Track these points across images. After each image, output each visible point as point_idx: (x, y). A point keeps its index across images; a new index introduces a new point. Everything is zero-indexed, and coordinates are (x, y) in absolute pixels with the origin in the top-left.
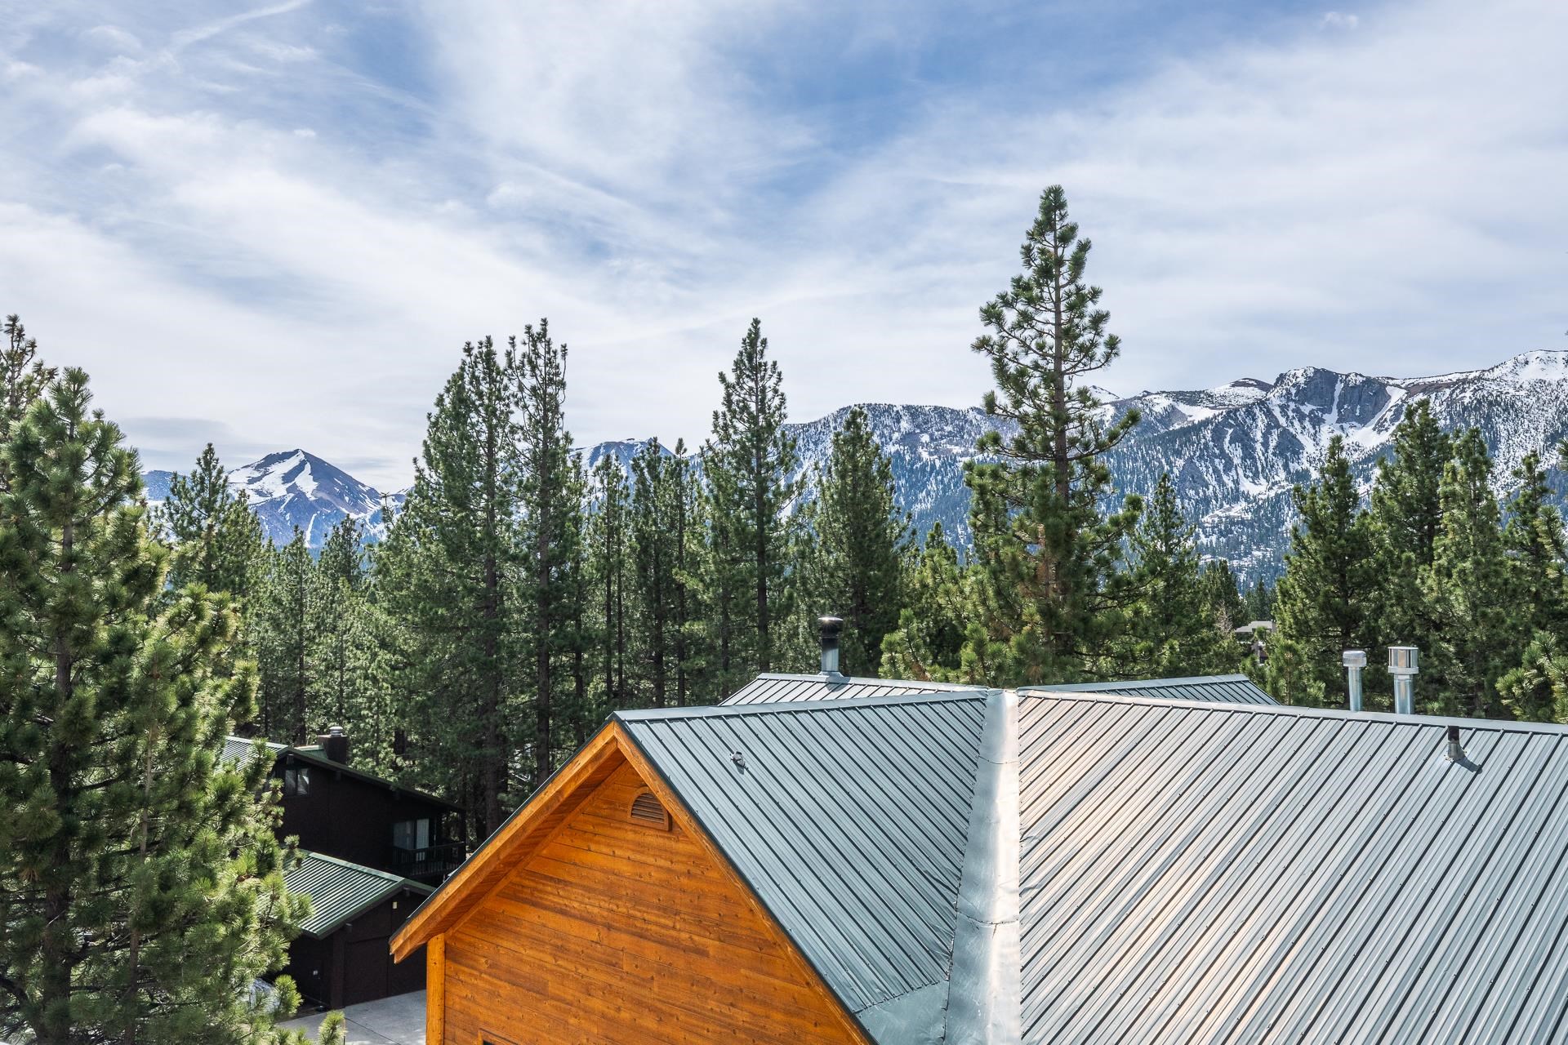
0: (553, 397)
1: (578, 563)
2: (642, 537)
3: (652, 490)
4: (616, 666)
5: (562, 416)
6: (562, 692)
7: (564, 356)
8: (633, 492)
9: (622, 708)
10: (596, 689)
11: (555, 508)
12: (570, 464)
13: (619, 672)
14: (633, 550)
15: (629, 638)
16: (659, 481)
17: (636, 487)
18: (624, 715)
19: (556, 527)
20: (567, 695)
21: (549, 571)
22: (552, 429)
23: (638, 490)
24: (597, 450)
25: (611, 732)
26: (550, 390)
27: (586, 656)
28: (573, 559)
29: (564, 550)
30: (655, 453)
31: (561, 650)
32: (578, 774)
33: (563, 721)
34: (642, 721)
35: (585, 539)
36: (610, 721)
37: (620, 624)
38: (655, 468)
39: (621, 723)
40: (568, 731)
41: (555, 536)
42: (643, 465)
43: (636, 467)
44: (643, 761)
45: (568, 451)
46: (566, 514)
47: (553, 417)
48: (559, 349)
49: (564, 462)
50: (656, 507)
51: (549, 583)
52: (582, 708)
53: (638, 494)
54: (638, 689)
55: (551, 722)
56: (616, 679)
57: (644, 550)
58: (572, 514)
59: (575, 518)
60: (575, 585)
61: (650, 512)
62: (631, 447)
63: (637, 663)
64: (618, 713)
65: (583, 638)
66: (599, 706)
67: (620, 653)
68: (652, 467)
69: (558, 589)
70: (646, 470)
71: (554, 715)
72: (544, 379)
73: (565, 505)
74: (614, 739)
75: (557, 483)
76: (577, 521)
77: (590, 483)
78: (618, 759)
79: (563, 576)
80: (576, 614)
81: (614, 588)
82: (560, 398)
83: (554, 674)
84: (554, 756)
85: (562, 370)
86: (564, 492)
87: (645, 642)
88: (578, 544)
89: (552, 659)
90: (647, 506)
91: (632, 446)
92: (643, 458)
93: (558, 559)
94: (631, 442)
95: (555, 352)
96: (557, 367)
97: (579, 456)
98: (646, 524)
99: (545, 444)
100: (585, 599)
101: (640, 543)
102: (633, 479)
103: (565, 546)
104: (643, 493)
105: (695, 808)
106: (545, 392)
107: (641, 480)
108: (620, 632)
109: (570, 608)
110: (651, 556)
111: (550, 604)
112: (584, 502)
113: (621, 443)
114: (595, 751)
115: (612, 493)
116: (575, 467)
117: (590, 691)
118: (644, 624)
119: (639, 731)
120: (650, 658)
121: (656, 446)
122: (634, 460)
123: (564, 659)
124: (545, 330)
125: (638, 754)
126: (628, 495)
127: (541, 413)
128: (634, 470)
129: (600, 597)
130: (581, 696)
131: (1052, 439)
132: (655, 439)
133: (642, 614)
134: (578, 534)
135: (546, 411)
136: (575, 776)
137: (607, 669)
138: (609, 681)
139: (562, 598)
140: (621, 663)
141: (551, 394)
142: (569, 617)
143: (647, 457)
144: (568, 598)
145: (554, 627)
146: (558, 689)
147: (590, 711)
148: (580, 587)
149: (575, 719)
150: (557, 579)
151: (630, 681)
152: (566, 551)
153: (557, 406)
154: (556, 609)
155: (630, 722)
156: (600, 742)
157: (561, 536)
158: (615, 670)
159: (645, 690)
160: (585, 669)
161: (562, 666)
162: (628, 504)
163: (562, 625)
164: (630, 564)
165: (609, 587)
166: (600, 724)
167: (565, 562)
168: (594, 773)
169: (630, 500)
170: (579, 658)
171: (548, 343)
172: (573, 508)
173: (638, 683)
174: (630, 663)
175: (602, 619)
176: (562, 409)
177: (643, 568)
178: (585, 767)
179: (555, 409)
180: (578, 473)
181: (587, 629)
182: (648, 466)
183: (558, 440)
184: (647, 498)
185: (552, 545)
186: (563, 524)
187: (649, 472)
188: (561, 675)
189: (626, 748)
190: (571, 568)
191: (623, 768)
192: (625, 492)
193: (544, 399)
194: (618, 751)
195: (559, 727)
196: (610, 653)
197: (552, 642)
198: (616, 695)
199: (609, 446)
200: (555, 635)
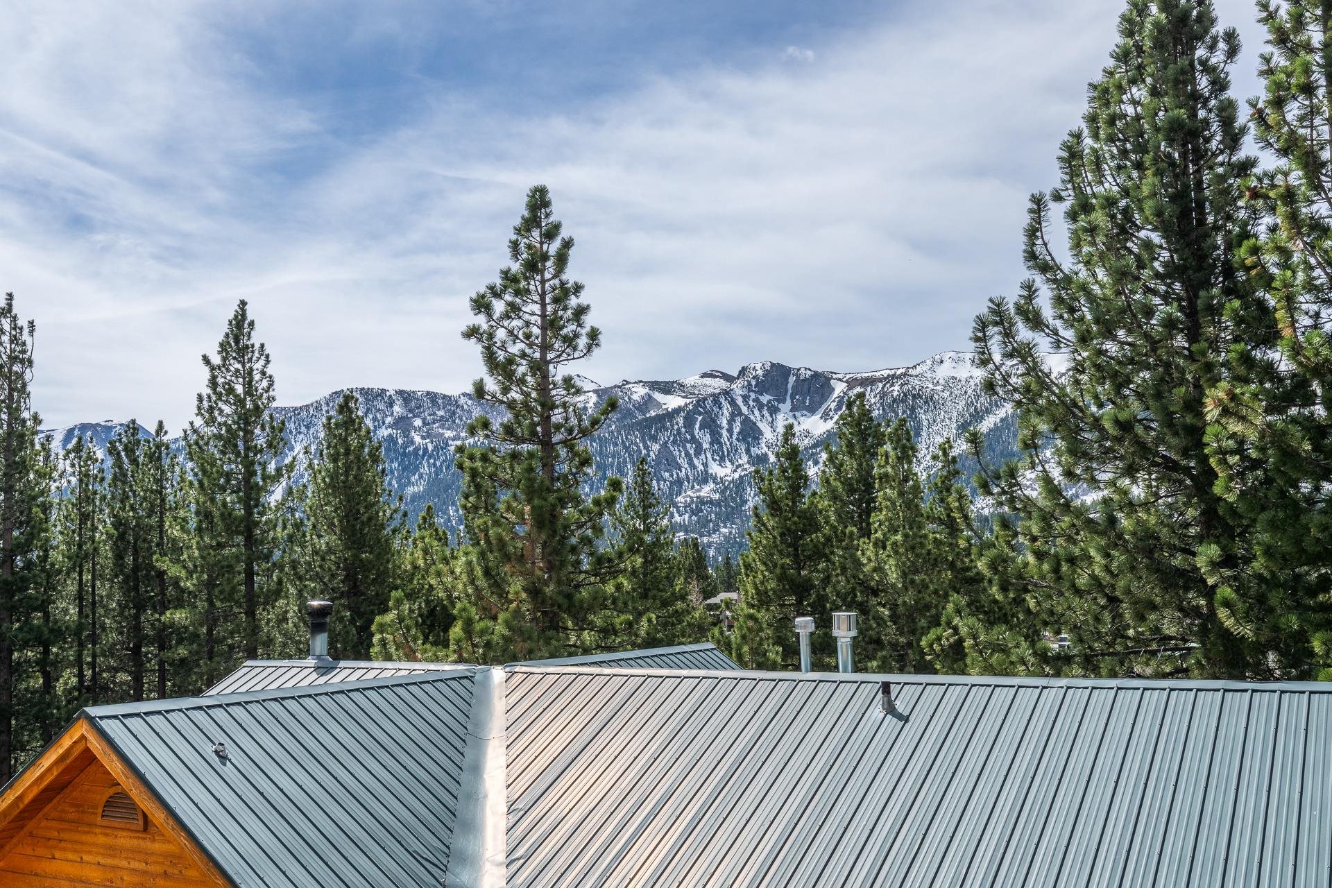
0: (20, 376)
1: (46, 551)
2: (119, 523)
3: (129, 473)
4: (89, 659)
5: (28, 395)
6: (27, 689)
7: (31, 332)
8: (109, 477)
9: (95, 703)
10: (66, 684)
11: (21, 493)
12: (38, 447)
13: (93, 665)
14: (110, 536)
15: (104, 629)
16: (138, 465)
17: (112, 471)
18: (93, 711)
19: (21, 513)
20: (32, 693)
21: (13, 561)
22: (18, 409)
23: (115, 474)
24: (70, 432)
25: (80, 729)
26: (15, 368)
27: (55, 650)
28: (41, 547)
29: (32, 537)
30: (133, 435)
31: (25, 645)
32: (41, 777)
33: (27, 720)
34: (115, 717)
35: (55, 526)
36: (78, 718)
37: (94, 614)
38: (133, 451)
39: (91, 720)
40: (32, 731)
41: (21, 523)
42: (120, 448)
43: (112, 451)
44: (115, 758)
45: (36, 433)
46: (34, 498)
47: (19, 397)
48: (25, 326)
49: (33, 444)
50: (134, 492)
51: (13, 573)
52: (49, 705)
53: (115, 478)
54: (114, 683)
55: (13, 722)
56: (88, 673)
57: (122, 537)
58: (41, 499)
59: (43, 504)
60: (43, 575)
61: (128, 497)
62: (108, 429)
63: (112, 655)
64: (87, 709)
65: (52, 631)
66: (69, 702)
67: (94, 644)
68: (130, 450)
69: (23, 579)
70: (123, 454)
71: (17, 715)
72: (9, 357)
73: (32, 489)
74: (83, 737)
75: (23, 467)
76: (46, 508)
77: (61, 467)
78: (88, 758)
79: (29, 565)
80: (44, 606)
81: (87, 577)
82: (27, 376)
83: (17, 670)
84: (16, 759)
85: (29, 347)
86: (32, 476)
87: (121, 633)
88: (46, 530)
89: (16, 655)
90: (124, 491)
91: (111, 428)
92: (120, 441)
93: (24, 548)
94: (109, 424)
95: (21, 329)
96: (24, 344)
97: (49, 438)
98: (123, 509)
99: (9, 425)
100: (54, 589)
101: (116, 529)
102: (109, 462)
103: (32, 534)
104: (120, 477)
105: (172, 805)
106: (10, 370)
107: (118, 464)
108: (94, 623)
109: (37, 599)
110: (129, 542)
111: (13, 596)
112: (54, 486)
113: (98, 425)
114: (61, 751)
115: (84, 477)
116: (44, 449)
117: (60, 688)
118: (121, 614)
119: (111, 727)
120: (127, 649)
121: (134, 429)
122: (110, 443)
123: (29, 653)
124: (10, 305)
125: (109, 751)
126: (103, 479)
127: (6, 393)
128: (110, 453)
129: (72, 588)
130: (49, 693)
131: (538, 424)
132: (133, 421)
133: (119, 604)
134: (47, 520)
135: (11, 390)
136: (37, 780)
137: (79, 662)
138: (81, 676)
139: (28, 588)
140: (94, 656)
141: (16, 373)
142: (36, 609)
143: (124, 440)
144: (35, 588)
145: (18, 620)
146: (23, 686)
147: (58, 708)
148: (49, 576)
149: (41, 717)
150: (23, 568)
151: (105, 675)
152: (33, 538)
153: (24, 385)
154: (20, 600)
155: (101, 718)
156: (66, 742)
157: (28, 523)
158: (88, 663)
159: (122, 683)
160: (55, 664)
161: (28, 661)
162: (104, 489)
163: (28, 618)
164: (106, 550)
165: (81, 575)
166: (67, 721)
167: (31, 550)
168: (57, 776)
169: (106, 484)
170: (47, 652)
171: (14, 319)
172: (42, 493)
173: (114, 677)
174: (105, 656)
175: (73, 610)
176: (29, 388)
177: (119, 556)
178: (49, 769)
179: (23, 390)
180: (47, 457)
181: (56, 622)
182: (126, 449)
183: (24, 421)
184: (124, 483)
185: (16, 533)
186: (30, 509)
187: (127, 455)
188: (25, 671)
189: (96, 745)
190: (38, 557)
191: (93, 767)
192: (100, 476)
193: (9, 378)
194: (87, 750)
195: (23, 728)
196: (81, 645)
197: (16, 636)
198: (88, 689)
199: (84, 427)
200: (20, 629)
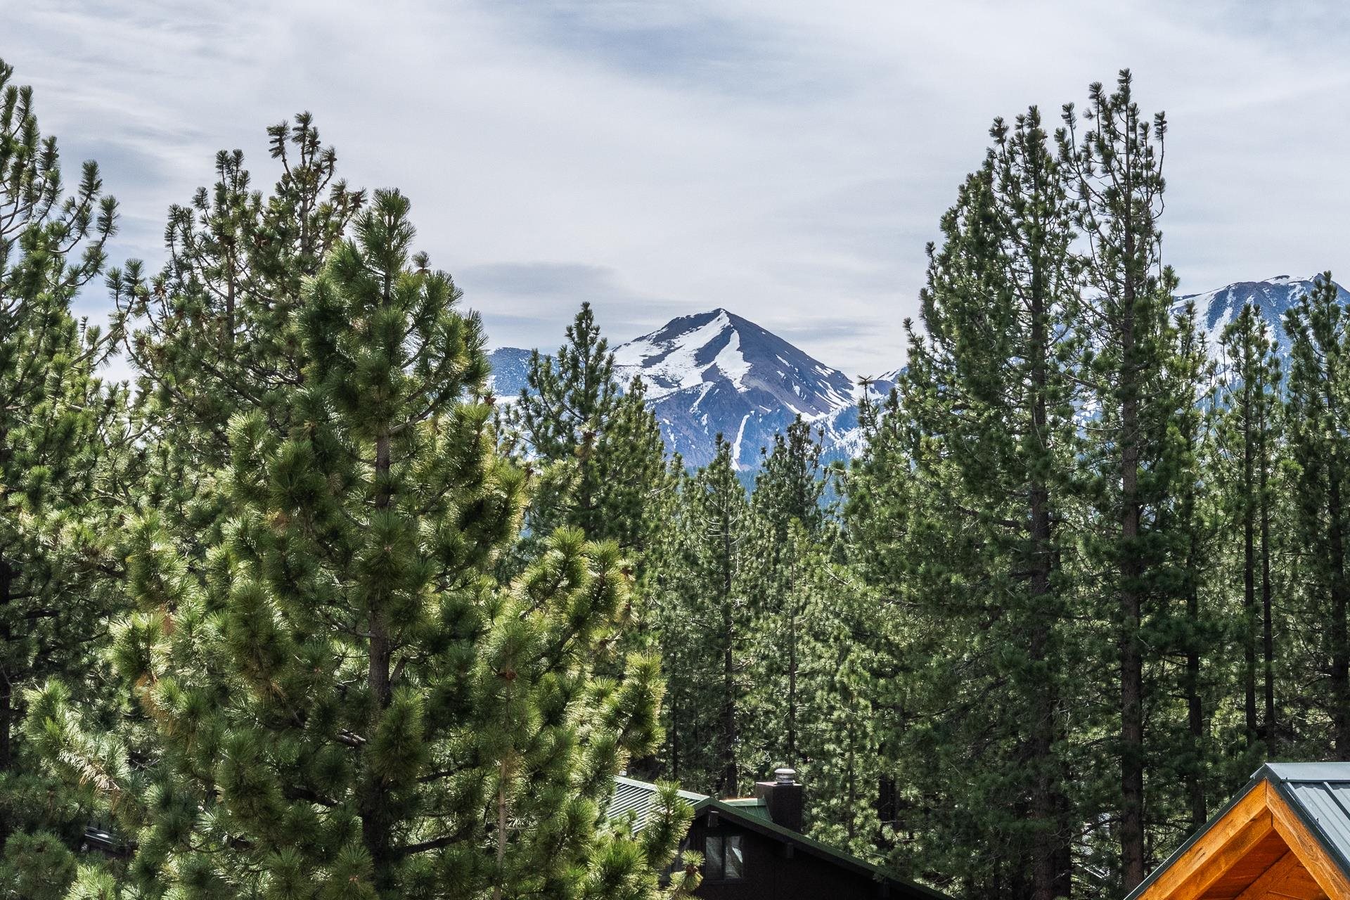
0: (1143, 206)
1: (1189, 497)
2: (1308, 451)
3: (1324, 368)
4: (1261, 682)
5: (1159, 237)
6: (1164, 725)
7: (1160, 134)
8: (1287, 371)
9: (1273, 757)
10: (1227, 721)
11: (1149, 400)
12: (1173, 323)
13: (1268, 692)
14: (1291, 474)
15: (1285, 632)
16: (1337, 351)
17: (1293, 362)
18: (1283, 770)
19: (1150, 433)
20: (1173, 732)
21: (1140, 512)
22: (1141, 263)
23: (1298, 368)
24: (1220, 299)
25: (1261, 800)
26: (1135, 194)
27: (1205, 662)
28: (1181, 491)
29: (1166, 474)
30: (1327, 300)
31: (1161, 652)
32: (1202, 872)
33: (1167, 776)
34: (1319, 784)
35: (1202, 456)
36: (1259, 780)
37: (1267, 607)
38: (1327, 327)
39: (1280, 786)
40: (1174, 795)
41: (1150, 450)
42: (1306, 322)
43: (1292, 327)
44: (1320, 854)
45: (1170, 301)
46: (1168, 410)
47: (1142, 242)
48: (1152, 121)
49: (1164, 321)
50: (1331, 398)
51: (1140, 533)
52: (1200, 754)
53: (1298, 375)
54: (1302, 725)
55: (1145, 776)
56: (1261, 705)
57: (1311, 476)
58: (1180, 411)
59: (1184, 417)
60: (1187, 537)
61: (1320, 408)
62: (1282, 291)
63: (1298, 676)
64: (1273, 767)
65: (1200, 630)
66: (1231, 752)
67: (1269, 657)
68: (1323, 327)
69: (1155, 544)
70: (1310, 332)
71: (1151, 766)
72: (1126, 177)
73: (1166, 394)
74: (1266, 813)
75: (1152, 358)
76: (1187, 425)
77: (1210, 358)
78: (1275, 849)
79: (1164, 520)
80: (1188, 588)
81: (1258, 543)
82: (1155, 207)
83: (1150, 692)
84: (1151, 838)
85: (1157, 158)
86: (1164, 373)
87: (1310, 640)
88: (1188, 464)
89: (1146, 667)
90: (1314, 397)
91: (1286, 289)
92: (1305, 310)
93: (1156, 492)
94: (1283, 282)
95: (1145, 127)
96: (1149, 152)
97: (1190, 308)
98: (1314, 427)
99: (1129, 289)
100: (1204, 561)
101: (1302, 463)
102: (1286, 349)
103: (1167, 469)
104: (1307, 372)
106: (1128, 198)
107: (1303, 350)
108: (1268, 621)
109: (1176, 577)
110: (1323, 485)
111: (1141, 570)
112: (1201, 389)
113: (1265, 284)
114: (1232, 833)
115: (1251, 373)
116: (1183, 327)
117: (1216, 726)
118: (1313, 607)
119: (1313, 800)
120: (1323, 670)
121: (1329, 288)
122: (1289, 314)
123: (1168, 666)
124: (1126, 91)
125: (1311, 841)
126: (1277, 378)
127: (1123, 235)
128: (1290, 332)
129: (1230, 558)
130: (1200, 733)
132: (1328, 276)
133: (1309, 589)
134: (1190, 447)
135: (1130, 231)
136: (1195, 875)
137: (1247, 682)
138: (1250, 709)
139: (1162, 559)
140: (1269, 677)
141: (1138, 202)
142: (1176, 594)
143: (1312, 308)
144: (1174, 559)
145: (1149, 610)
146: (1159, 718)
147: (1215, 761)
148: (1195, 539)
149: (1189, 773)
150: (1154, 525)
151: (1287, 710)
152: (1169, 477)
153: (1149, 222)
154: (1152, 578)
155: (1296, 783)
156: (1241, 818)
157: (1161, 450)
158: (1261, 688)
159: (1317, 727)
160: (1205, 685)
161: (1165, 679)
162: (1282, 393)
163: (1164, 607)
164: (1287, 501)
165: (1249, 540)
166: (1238, 785)
167: (1166, 496)
168: (1230, 872)
169: (1283, 385)
170: (1194, 665)
171: (1133, 111)
172: (1181, 401)
173: (1302, 714)
174: (1287, 678)
175: (1235, 598)
176: (1158, 227)
177: (1308, 509)
178: (1214, 861)
179: (1147, 229)
180: (1188, 340)
181: (1208, 616)
182: (1316, 324)
183: (1152, 282)
184: (1314, 382)
185: (1144, 466)
186: (1164, 427)
187: (1317, 334)
188: (1162, 695)
189: (1288, 829)
190: (1177, 507)
191: (1282, 867)
192: (1272, 371)
193: (1127, 212)
194: (1274, 835)
195: (1159, 787)
196: (1251, 658)
197: (1145, 637)
198: (1262, 733)
199: (1241, 289)
200: (1152, 625)
